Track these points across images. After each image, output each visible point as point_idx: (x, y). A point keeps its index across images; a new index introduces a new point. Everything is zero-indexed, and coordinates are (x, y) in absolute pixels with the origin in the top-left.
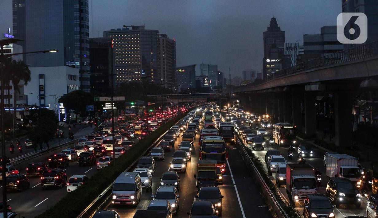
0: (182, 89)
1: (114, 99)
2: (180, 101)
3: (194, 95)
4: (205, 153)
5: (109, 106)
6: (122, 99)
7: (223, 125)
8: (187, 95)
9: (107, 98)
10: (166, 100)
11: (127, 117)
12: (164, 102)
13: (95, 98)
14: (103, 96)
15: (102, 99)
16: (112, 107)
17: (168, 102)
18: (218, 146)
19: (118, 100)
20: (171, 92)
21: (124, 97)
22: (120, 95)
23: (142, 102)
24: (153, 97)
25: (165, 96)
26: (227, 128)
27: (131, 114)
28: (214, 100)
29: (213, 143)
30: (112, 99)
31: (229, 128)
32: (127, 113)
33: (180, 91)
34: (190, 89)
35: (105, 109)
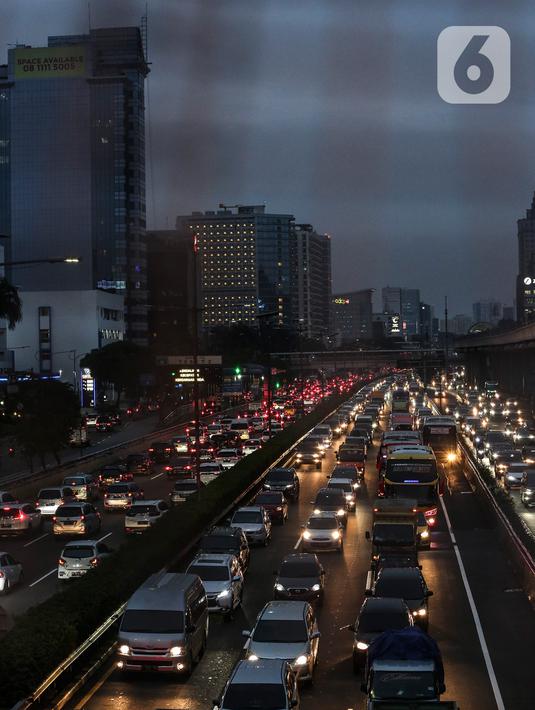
0: (343, 340)
1: (200, 360)
2: (339, 366)
3: (369, 354)
4: (392, 483)
5: (188, 375)
6: (217, 360)
7: (431, 424)
8: (354, 354)
9: (183, 358)
10: (310, 365)
11: (227, 398)
12: (305, 368)
13: (158, 358)
14: (176, 355)
15: (173, 360)
16: (196, 377)
17: (313, 367)
18: (421, 468)
19: (206, 362)
20: (320, 346)
21: (220, 357)
22: (211, 352)
23: (258, 368)
24: (282, 356)
25: (307, 356)
26: (440, 431)
27: (235, 394)
28: (412, 365)
29: (411, 460)
30: (196, 361)
31: (446, 431)
32: (226, 391)
33: (339, 344)
34: (361, 340)
35: (180, 383)
